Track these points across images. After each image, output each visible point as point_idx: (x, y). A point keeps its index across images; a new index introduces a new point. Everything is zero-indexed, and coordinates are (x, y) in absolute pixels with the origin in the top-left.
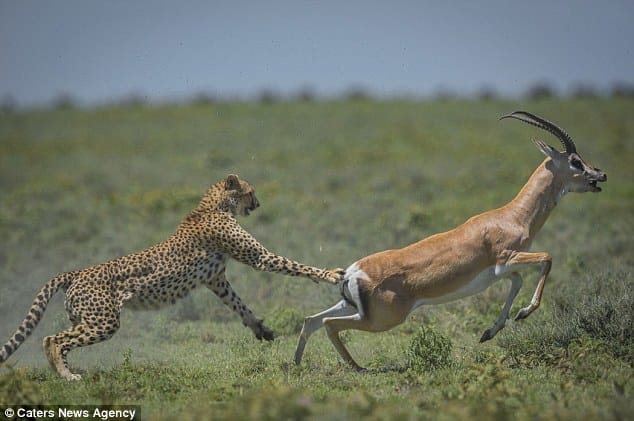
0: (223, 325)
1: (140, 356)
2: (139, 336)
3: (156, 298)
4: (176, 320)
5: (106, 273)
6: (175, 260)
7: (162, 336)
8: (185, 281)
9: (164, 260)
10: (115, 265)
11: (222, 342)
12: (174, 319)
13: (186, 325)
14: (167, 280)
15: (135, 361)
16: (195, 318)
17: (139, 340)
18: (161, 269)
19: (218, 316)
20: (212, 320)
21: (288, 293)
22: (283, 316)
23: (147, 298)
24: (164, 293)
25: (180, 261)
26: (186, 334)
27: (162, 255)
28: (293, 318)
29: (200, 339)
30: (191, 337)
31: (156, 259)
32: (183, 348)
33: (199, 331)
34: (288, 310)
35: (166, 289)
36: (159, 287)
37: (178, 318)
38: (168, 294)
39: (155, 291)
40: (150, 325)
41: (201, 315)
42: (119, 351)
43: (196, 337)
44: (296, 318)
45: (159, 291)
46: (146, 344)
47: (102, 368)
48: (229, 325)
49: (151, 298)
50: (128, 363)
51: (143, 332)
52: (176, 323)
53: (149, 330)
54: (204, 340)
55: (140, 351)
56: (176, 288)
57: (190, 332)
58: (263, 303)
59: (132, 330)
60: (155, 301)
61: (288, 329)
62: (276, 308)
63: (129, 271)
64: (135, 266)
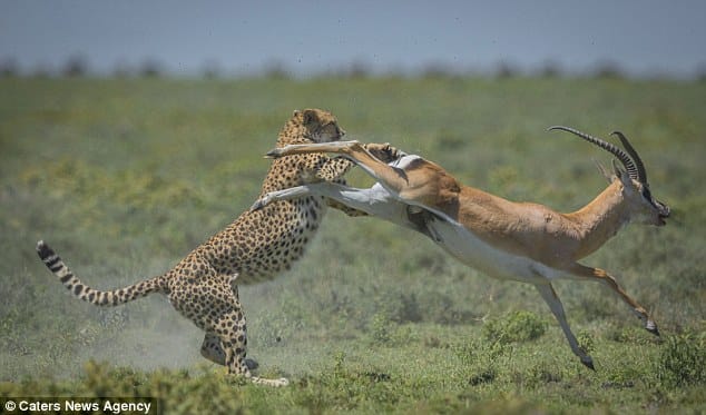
0: (449, 328)
1: (353, 360)
2: (353, 337)
3: (266, 269)
4: (396, 320)
5: (199, 261)
6: (271, 223)
7: (380, 339)
8: (294, 241)
9: (261, 228)
10: (208, 248)
11: (448, 346)
12: (393, 320)
13: (408, 326)
14: (272, 247)
15: (348, 366)
16: (417, 319)
17: (353, 342)
18: (261, 239)
19: (444, 318)
20: (437, 322)
21: (523, 294)
22: (517, 319)
23: (256, 271)
24: (275, 262)
25: (276, 222)
26: (407, 336)
27: (255, 222)
28: (528, 323)
29: (423, 343)
30: (412, 340)
31: (251, 228)
32: (402, 353)
33: (422, 333)
34: (523, 313)
35: (276, 258)
36: (266, 257)
37: (398, 318)
38: (279, 262)
39: (263, 262)
40: (366, 326)
41: (425, 316)
42: (329, 353)
43: (418, 341)
44: (531, 322)
45: (267, 261)
46: (362, 347)
47: (311, 372)
48: (456, 328)
49: (261, 270)
50: (340, 368)
51: (358, 334)
52: (395, 324)
53: (365, 331)
54: (427, 344)
55: (354, 354)
56: (286, 253)
57: (411, 335)
58: (495, 305)
59: (346, 330)
60: (267, 272)
61: (522, 334)
62: (510, 310)
63: (226, 251)
64: (231, 244)
